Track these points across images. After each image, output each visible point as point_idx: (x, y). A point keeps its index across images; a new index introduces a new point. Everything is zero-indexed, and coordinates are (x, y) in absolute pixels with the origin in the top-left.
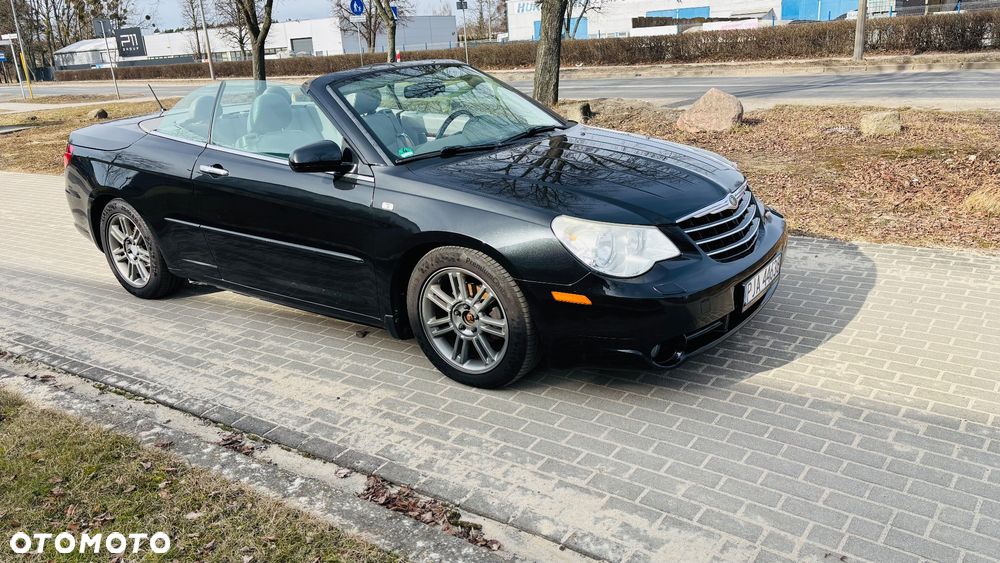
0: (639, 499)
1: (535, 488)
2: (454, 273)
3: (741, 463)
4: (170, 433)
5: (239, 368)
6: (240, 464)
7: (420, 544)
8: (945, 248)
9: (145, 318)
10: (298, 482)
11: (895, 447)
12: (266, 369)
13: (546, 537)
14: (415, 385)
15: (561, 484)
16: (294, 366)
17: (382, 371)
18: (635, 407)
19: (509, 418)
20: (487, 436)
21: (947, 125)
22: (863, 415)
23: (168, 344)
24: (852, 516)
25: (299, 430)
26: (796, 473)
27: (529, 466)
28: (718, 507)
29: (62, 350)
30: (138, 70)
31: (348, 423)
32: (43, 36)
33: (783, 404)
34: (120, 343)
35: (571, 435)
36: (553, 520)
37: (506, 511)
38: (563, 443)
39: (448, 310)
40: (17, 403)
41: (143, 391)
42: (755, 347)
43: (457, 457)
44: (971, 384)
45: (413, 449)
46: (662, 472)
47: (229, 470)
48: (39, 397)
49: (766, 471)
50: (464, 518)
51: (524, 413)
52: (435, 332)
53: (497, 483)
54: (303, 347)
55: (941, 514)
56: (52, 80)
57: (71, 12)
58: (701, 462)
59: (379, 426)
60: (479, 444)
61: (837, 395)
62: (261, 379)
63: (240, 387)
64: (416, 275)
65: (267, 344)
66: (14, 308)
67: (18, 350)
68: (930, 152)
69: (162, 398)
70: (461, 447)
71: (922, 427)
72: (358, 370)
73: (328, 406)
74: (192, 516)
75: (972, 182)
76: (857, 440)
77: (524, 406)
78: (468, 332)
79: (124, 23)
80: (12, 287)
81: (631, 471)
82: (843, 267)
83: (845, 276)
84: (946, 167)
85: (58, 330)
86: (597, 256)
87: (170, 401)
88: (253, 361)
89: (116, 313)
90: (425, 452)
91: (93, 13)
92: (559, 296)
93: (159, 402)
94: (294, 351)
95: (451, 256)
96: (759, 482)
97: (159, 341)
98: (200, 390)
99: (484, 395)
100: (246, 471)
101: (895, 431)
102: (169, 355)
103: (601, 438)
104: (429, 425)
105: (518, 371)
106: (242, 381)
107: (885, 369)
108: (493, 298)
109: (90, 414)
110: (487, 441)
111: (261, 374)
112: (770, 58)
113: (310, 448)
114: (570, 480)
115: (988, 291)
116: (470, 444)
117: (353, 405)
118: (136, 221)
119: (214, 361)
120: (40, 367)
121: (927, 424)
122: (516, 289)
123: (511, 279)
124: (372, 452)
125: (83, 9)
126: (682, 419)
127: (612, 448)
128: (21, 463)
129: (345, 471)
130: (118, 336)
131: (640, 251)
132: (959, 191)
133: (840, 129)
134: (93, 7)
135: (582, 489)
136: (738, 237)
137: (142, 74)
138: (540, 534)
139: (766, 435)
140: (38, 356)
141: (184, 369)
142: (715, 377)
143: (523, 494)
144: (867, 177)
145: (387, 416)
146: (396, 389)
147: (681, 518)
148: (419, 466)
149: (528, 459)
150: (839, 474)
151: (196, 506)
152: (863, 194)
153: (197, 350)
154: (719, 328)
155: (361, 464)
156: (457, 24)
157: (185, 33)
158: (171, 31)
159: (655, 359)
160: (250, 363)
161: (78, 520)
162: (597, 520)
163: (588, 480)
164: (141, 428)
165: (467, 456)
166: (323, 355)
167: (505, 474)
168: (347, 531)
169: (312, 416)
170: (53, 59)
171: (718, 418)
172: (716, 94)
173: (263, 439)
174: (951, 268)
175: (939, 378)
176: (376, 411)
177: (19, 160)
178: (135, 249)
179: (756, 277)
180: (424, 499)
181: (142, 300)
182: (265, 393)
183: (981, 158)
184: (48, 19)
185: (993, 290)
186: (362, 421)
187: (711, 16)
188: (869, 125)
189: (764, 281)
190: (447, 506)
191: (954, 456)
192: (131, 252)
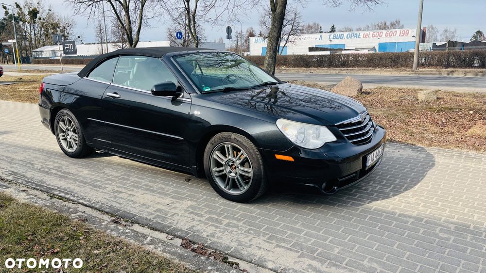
0: (316, 254)
1: (265, 248)
2: (228, 145)
3: (366, 239)
4: (86, 215)
5: (119, 189)
6: (120, 230)
7: (209, 268)
8: (460, 150)
9: (74, 166)
10: (149, 239)
11: (440, 235)
12: (132, 190)
13: (271, 269)
14: (205, 200)
15: (278, 246)
16: (146, 190)
17: (189, 193)
18: (313, 213)
19: (252, 216)
20: (241, 224)
21: (458, 98)
22: (424, 221)
23: (85, 178)
24: (420, 265)
25: (148, 218)
26: (392, 245)
27: (262, 238)
28: (355, 259)
29: (32, 179)
30: (72, 60)
31: (173, 215)
32: (27, 43)
33: (385, 214)
34: (60, 177)
35: (282, 225)
36: (274, 262)
37: (251, 257)
38: (278, 228)
39: (224, 163)
40: (10, 199)
41: (72, 198)
42: (371, 189)
43: (226, 233)
44: (475, 209)
45: (204, 228)
46: (327, 242)
47: (114, 233)
48: (22, 197)
49: (378, 244)
50: (230, 259)
51: (259, 214)
52: (216, 174)
53: (246, 244)
54: (150, 182)
55: (463, 265)
56: (30, 63)
57: (42, 33)
58: (346, 238)
59: (188, 217)
60: (237, 227)
61: (411, 211)
62: (130, 195)
63: (120, 198)
64: (209, 146)
65: (133, 180)
66: (8, 160)
67: (10, 178)
68: (451, 109)
69: (81, 201)
70: (228, 228)
71: (453, 227)
72: (177, 193)
73: (163, 208)
74: (96, 252)
75: (471, 123)
76: (421, 231)
77: (259, 211)
78: (233, 174)
79: (67, 39)
80: (8, 151)
81: (312, 241)
82: (412, 156)
83: (413, 160)
84: (459, 116)
85: (30, 170)
86: (297, 138)
87: (85, 203)
88: (126, 186)
89: (59, 164)
90: (211, 230)
91: (53, 33)
92: (278, 157)
93: (79, 203)
94: (146, 183)
95: (226, 137)
96: (375, 248)
97: (80, 176)
98: (100, 198)
99: (239, 205)
100: (123, 233)
101: (439, 228)
102: (85, 183)
103: (297, 226)
104: (213, 218)
105: (257, 194)
106: (121, 195)
107: (434, 201)
108: (246, 158)
109: (46, 206)
110: (241, 226)
111: (130, 193)
112: (374, 67)
113: (154, 226)
114: (282, 244)
115: (481, 169)
116: (233, 227)
117: (175, 208)
118: (73, 119)
119: (106, 186)
120: (21, 186)
121: (455, 225)
122: (258, 153)
123: (255, 148)
124: (185, 228)
125: (48, 32)
126: (336, 219)
127: (301, 231)
128: (12, 226)
129: (171, 237)
130: (60, 173)
131: (318, 137)
132: (465, 127)
133: (408, 97)
134: (53, 31)
135: (288, 249)
136: (363, 135)
137: (74, 63)
138: (268, 268)
139: (377, 228)
140: (20, 181)
141: (92, 189)
142: (352, 202)
143: (259, 250)
144: (421, 119)
145: (192, 213)
146: (197, 201)
147: (337, 263)
148: (207, 236)
149: (261, 234)
150: (413, 246)
151: (99, 247)
152: (420, 126)
153: (99, 181)
154: (354, 177)
155: (179, 234)
156: (226, 47)
157: (96, 45)
158: (90, 44)
159: (324, 190)
160: (125, 188)
161: (40, 251)
162: (295, 263)
163: (291, 245)
164: (72, 213)
165: (231, 232)
166: (161, 185)
167: (250, 241)
168: (174, 261)
169: (155, 212)
170: (31, 54)
171: (354, 220)
172: (349, 79)
173: (130, 221)
174: (463, 159)
175: (459, 206)
176: (186, 211)
177: (13, 96)
178: (71, 133)
179: (372, 154)
180: (210, 251)
181: (72, 158)
182: (132, 201)
183: (476, 112)
184: (31, 35)
185: (483, 168)
186: (180, 215)
187: (346, 48)
188: (421, 96)
189: (376, 157)
190: (222, 254)
191: (468, 240)
192: (68, 135)
